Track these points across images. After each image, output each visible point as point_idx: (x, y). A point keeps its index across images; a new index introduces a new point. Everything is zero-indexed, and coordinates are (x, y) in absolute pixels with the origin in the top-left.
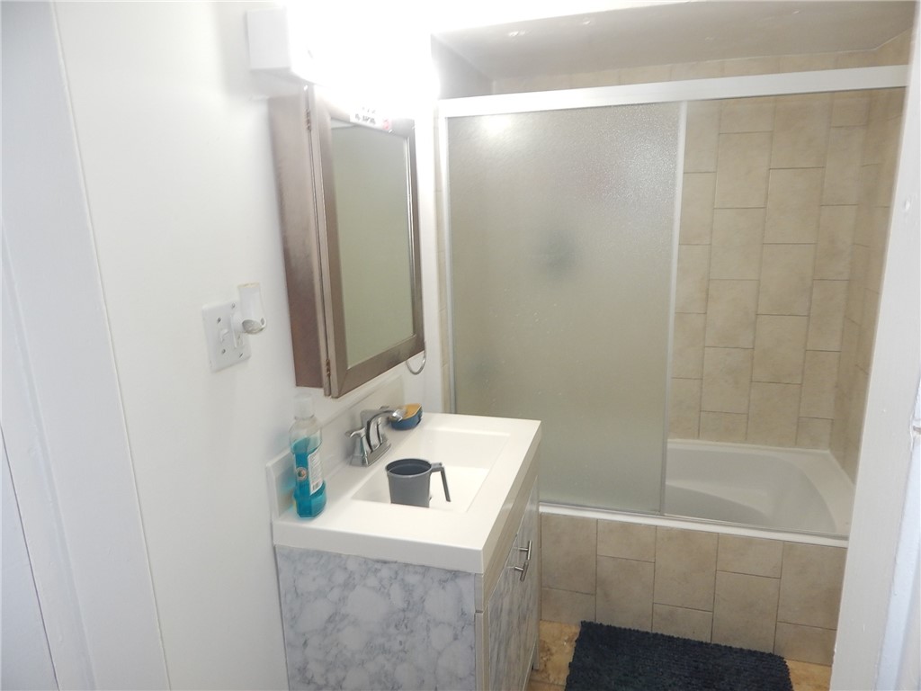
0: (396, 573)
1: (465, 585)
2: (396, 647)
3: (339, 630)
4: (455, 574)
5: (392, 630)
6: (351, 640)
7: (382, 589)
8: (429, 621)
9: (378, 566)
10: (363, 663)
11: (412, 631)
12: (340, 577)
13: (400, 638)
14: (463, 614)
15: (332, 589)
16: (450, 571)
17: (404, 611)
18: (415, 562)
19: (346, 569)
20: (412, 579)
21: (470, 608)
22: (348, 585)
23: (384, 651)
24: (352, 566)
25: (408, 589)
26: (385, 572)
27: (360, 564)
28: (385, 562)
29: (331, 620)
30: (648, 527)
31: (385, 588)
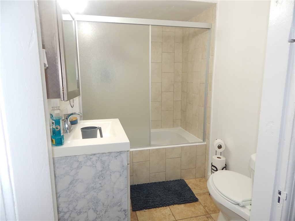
0: (99, 158)
1: (124, 156)
2: (98, 185)
3: (75, 186)
4: (120, 153)
5: (97, 180)
6: (80, 189)
7: (93, 165)
8: (111, 172)
9: (91, 157)
10: (85, 196)
11: (105, 178)
12: (75, 165)
13: (100, 182)
14: (123, 166)
15: (72, 170)
16: (118, 152)
17: (101, 171)
18: (106, 152)
19: (78, 161)
20: (104, 158)
21: (125, 163)
22: (79, 167)
23: (94, 189)
24: (80, 159)
25: (103, 162)
26: (94, 158)
27: (84, 158)
28: (94, 155)
29: (71, 183)
30: (147, 150)
31: (94, 165)
